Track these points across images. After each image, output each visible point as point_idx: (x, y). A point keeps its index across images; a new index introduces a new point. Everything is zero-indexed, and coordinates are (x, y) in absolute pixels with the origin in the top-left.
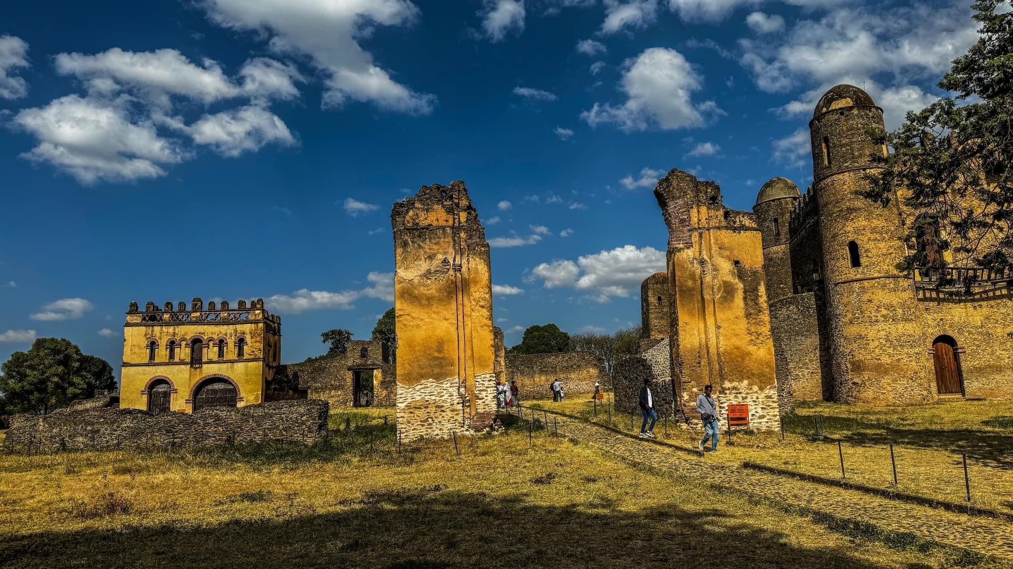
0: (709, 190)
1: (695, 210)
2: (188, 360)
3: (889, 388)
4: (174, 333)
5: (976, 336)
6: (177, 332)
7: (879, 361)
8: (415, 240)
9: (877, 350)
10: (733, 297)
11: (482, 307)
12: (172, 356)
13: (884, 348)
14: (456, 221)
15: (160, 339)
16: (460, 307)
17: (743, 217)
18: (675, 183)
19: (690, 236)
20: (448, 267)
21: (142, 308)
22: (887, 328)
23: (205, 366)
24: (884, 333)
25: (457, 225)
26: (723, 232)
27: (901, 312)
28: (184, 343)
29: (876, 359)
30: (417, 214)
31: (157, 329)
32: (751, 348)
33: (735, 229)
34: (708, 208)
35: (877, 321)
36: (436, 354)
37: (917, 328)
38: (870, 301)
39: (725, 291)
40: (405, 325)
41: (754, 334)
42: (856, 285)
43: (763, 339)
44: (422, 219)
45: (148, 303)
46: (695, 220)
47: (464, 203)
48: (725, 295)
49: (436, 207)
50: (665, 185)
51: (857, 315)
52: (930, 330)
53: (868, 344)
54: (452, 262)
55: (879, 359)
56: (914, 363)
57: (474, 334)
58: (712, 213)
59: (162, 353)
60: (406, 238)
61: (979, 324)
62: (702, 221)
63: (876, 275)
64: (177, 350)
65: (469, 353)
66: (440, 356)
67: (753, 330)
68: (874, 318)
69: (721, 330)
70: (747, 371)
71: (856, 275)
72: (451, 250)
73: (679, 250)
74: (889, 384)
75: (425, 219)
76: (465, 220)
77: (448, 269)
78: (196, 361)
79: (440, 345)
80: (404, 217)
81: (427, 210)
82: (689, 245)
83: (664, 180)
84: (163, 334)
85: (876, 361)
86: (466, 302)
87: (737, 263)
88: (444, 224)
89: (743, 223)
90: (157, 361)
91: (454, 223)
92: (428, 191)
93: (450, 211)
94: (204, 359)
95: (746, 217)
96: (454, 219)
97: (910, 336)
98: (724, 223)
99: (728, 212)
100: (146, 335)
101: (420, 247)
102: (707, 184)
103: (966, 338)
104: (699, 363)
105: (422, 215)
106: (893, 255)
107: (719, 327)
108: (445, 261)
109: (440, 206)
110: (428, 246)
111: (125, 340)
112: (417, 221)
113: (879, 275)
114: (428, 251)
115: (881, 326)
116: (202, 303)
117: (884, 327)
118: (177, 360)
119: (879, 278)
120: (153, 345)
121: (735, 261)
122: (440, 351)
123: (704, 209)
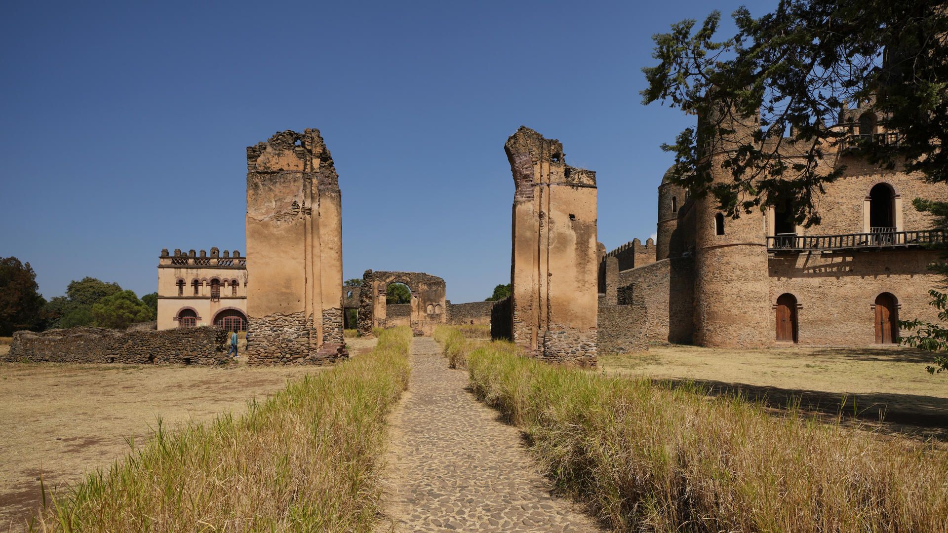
0: (553, 148)
1: (538, 166)
2: (209, 295)
3: (735, 334)
4: (197, 274)
5: (813, 295)
6: (199, 273)
7: (730, 313)
8: (266, 183)
9: (729, 304)
10: (565, 247)
11: (331, 249)
12: (196, 291)
13: (734, 302)
14: (308, 167)
15: (187, 278)
16: (309, 249)
17: (582, 174)
18: (521, 141)
19: (533, 190)
20: (297, 210)
21: (172, 254)
22: (738, 285)
23: (221, 300)
24: (736, 290)
25: (308, 170)
26: (562, 187)
27: (752, 273)
28: (205, 283)
29: (727, 311)
30: (268, 159)
31: (184, 271)
32: (578, 294)
33: (573, 186)
34: (550, 164)
35: (731, 280)
36: (284, 290)
37: (765, 287)
38: (728, 263)
39: (559, 242)
40: (255, 263)
41: (581, 282)
42: (719, 250)
43: (588, 286)
44: (273, 163)
45: (176, 250)
46: (537, 175)
47: (318, 150)
48: (558, 245)
49: (287, 152)
50: (512, 141)
51: (716, 275)
52: (776, 289)
53: (722, 298)
54: (301, 205)
55: (730, 311)
56: (757, 315)
57: (322, 273)
58: (553, 169)
59: (188, 290)
60: (257, 180)
61: (817, 285)
62: (544, 177)
63: (735, 242)
64: (200, 288)
65: (317, 290)
66: (288, 291)
67: (580, 278)
68: (729, 277)
69: (552, 277)
70: (572, 314)
71: (719, 241)
72: (302, 194)
73: (521, 203)
74: (735, 331)
75: (275, 164)
76: (318, 166)
77: (298, 212)
78: (215, 297)
79: (288, 283)
80: (256, 161)
81: (279, 155)
82: (530, 198)
83: (512, 138)
84: (189, 275)
85: (727, 312)
86: (316, 243)
87: (572, 217)
88: (295, 169)
89: (581, 180)
90: (185, 295)
91: (305, 168)
92: (280, 137)
93: (301, 156)
94: (222, 295)
95: (584, 175)
96: (306, 165)
97: (758, 293)
98: (564, 179)
99: (569, 169)
100: (175, 275)
101: (270, 190)
102: (551, 142)
103: (805, 296)
104: (530, 306)
105: (274, 160)
106: (752, 226)
107: (549, 275)
108: (295, 204)
109: (292, 151)
110: (278, 188)
111: (159, 278)
112: (268, 165)
113: (738, 243)
114: (279, 194)
115: (735, 284)
116: (219, 251)
117: (737, 285)
118: (200, 295)
119: (737, 245)
120: (181, 283)
121: (570, 215)
122: (288, 287)
123: (546, 165)
